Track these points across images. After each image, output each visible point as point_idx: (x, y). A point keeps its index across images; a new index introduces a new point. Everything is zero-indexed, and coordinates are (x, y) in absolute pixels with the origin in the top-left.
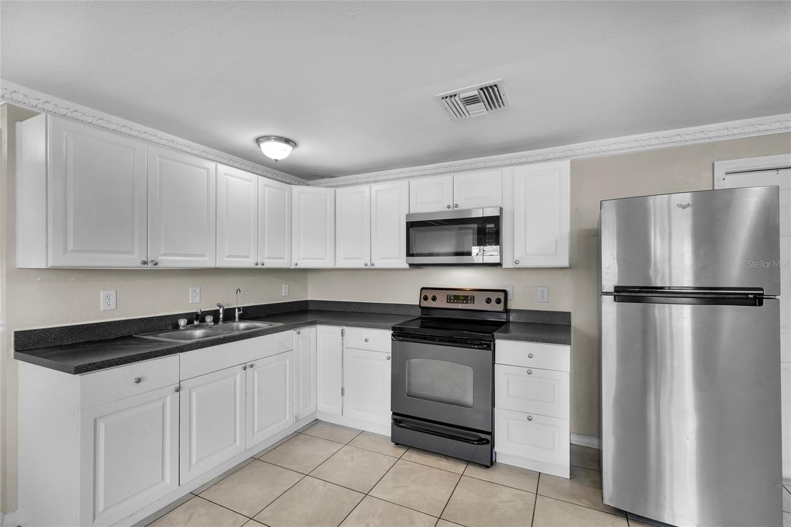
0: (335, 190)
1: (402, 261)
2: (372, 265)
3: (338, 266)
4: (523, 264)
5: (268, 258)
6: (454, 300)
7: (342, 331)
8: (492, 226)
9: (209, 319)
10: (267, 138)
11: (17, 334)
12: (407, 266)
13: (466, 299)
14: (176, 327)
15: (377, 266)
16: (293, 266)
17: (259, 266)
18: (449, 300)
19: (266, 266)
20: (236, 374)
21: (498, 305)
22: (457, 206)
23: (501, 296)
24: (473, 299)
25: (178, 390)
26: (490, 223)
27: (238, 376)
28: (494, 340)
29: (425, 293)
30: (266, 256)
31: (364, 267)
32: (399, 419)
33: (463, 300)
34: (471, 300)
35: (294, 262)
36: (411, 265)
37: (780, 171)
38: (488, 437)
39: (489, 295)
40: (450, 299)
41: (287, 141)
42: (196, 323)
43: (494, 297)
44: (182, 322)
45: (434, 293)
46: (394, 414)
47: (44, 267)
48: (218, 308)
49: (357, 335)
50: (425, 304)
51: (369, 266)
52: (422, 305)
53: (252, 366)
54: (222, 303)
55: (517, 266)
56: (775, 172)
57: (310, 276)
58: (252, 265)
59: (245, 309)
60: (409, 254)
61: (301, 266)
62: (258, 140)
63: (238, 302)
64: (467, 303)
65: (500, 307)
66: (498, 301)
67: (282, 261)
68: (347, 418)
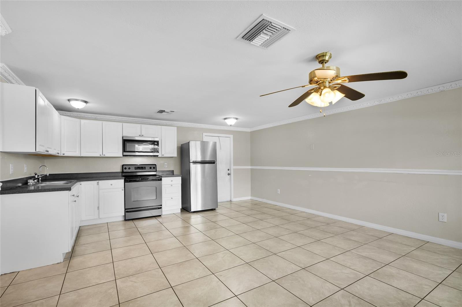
0: (80, 120)
1: (119, 154)
2: (104, 155)
3: (82, 156)
4: (165, 156)
6: (138, 168)
12: (122, 156)
15: (107, 156)
22: (143, 135)
23: (155, 166)
24: (145, 168)
29: (124, 166)
31: (99, 156)
32: (129, 211)
33: (141, 168)
34: (144, 168)
35: (62, 153)
36: (124, 156)
39: (150, 166)
40: (136, 168)
43: (152, 167)
45: (129, 166)
46: (126, 209)
50: (125, 171)
51: (102, 156)
55: (163, 156)
60: (123, 151)
64: (143, 169)
65: (155, 170)
66: (154, 168)
68: (101, 218)
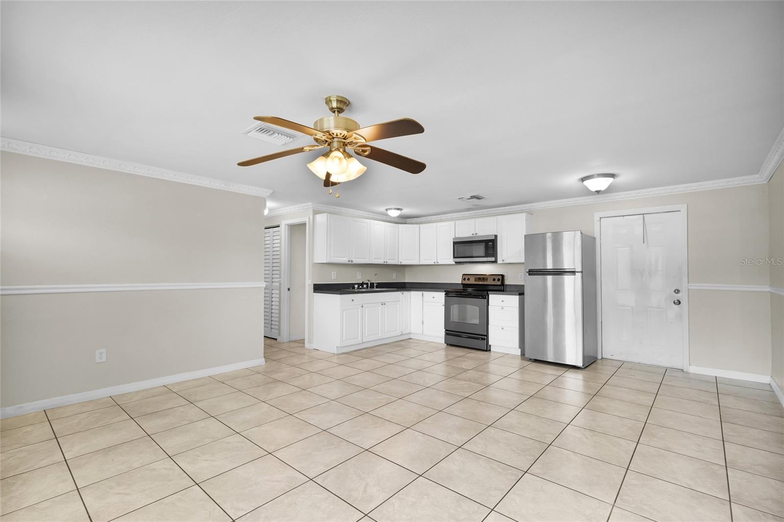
1: (451, 261)
2: (438, 263)
3: (420, 264)
4: (506, 261)
5: (389, 259)
6: (478, 280)
7: (423, 294)
8: (491, 243)
9: (365, 286)
10: (390, 209)
11: (314, 285)
12: (454, 263)
13: (484, 279)
14: (354, 288)
15: (440, 263)
16: (399, 264)
17: (385, 263)
18: (476, 280)
19: (388, 263)
20: (379, 306)
21: (498, 282)
22: (476, 234)
23: (500, 278)
24: (487, 279)
25: (362, 307)
26: (490, 242)
27: (380, 307)
28: (489, 295)
29: (464, 277)
30: (388, 258)
31: (433, 264)
32: (448, 333)
33: (482, 279)
35: (400, 262)
36: (456, 262)
37: (625, 217)
38: (486, 337)
39: (494, 277)
41: (398, 209)
42: (360, 287)
43: (497, 278)
44: (356, 286)
45: (469, 277)
46: (446, 330)
47: (326, 262)
48: (367, 282)
49: (429, 295)
50: (464, 282)
51: (436, 263)
52: (463, 283)
53: (385, 304)
54: (370, 280)
55: (503, 262)
56: (622, 217)
57: (407, 269)
58: (382, 263)
59: (378, 283)
60: (454, 257)
61: (403, 263)
62: (387, 210)
63: (376, 280)
64: (484, 281)
65: (499, 283)
66: (499, 280)
67: (394, 261)
68: (425, 335)
